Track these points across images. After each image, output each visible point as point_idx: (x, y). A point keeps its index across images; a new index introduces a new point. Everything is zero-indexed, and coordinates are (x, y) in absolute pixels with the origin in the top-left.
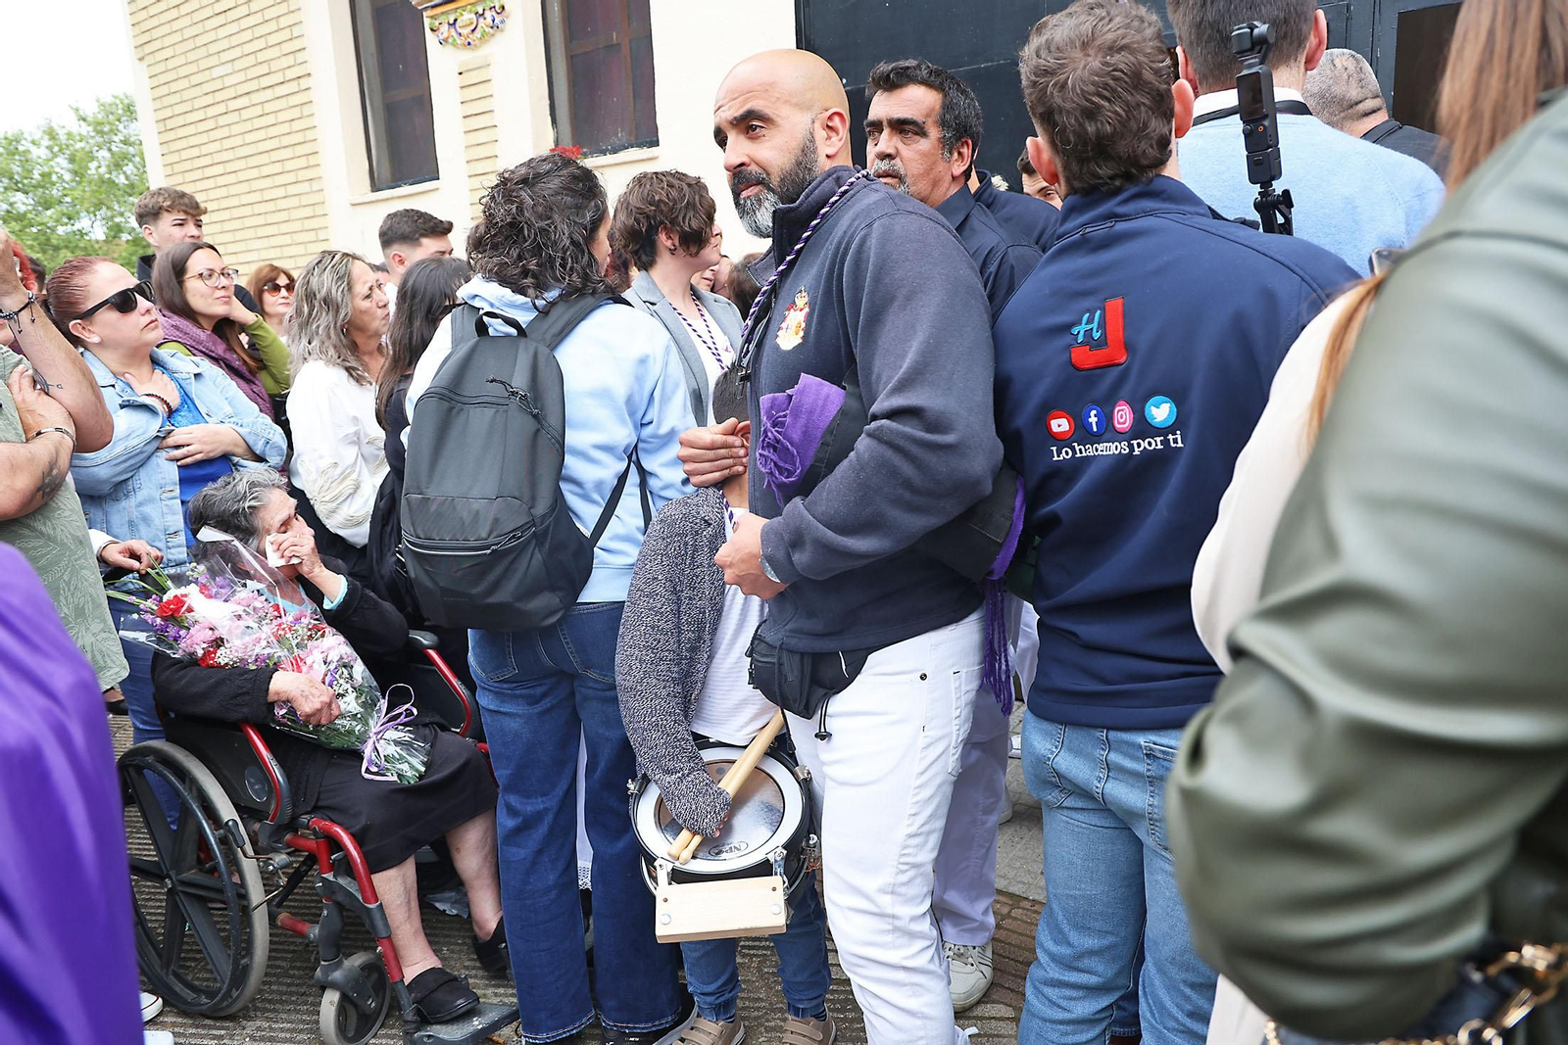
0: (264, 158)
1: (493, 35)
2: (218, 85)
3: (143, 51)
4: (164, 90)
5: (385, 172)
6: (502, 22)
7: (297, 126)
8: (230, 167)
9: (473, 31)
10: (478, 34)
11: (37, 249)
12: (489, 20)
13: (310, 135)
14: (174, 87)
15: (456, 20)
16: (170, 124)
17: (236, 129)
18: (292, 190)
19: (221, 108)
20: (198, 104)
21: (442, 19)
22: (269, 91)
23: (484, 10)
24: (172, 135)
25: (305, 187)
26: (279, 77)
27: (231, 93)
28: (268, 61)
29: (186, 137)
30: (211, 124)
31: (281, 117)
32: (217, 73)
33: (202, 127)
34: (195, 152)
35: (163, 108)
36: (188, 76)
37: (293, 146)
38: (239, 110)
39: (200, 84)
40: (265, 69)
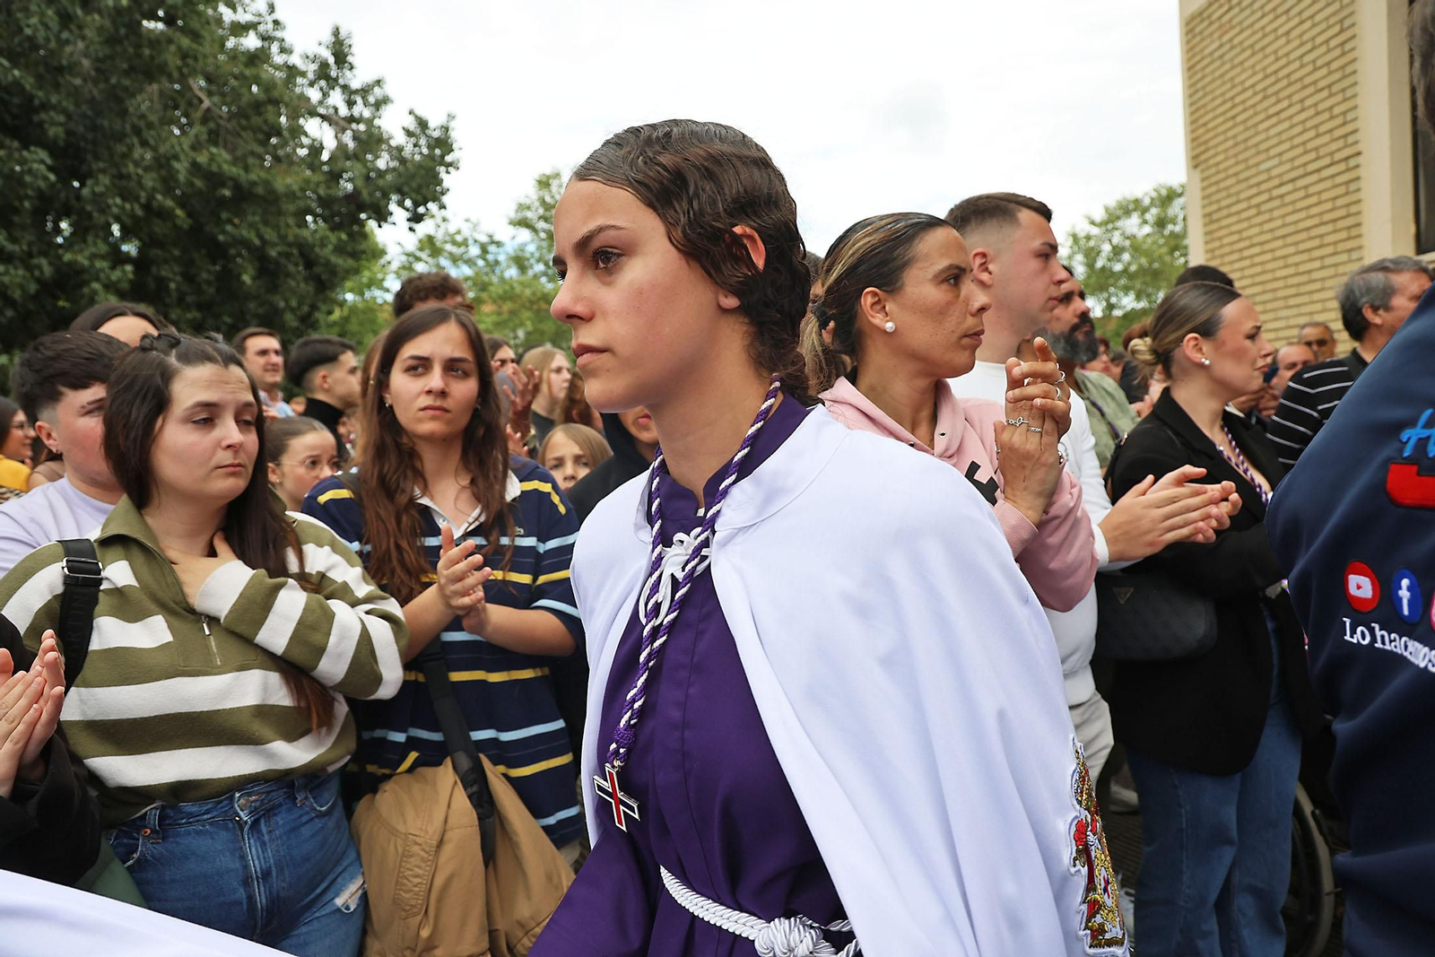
0: (1304, 235)
2: (1264, 177)
3: (1198, 158)
4: (1214, 189)
7: (1341, 202)
8: (1267, 247)
13: (1353, 209)
14: (1224, 185)
16: (1215, 217)
17: (1276, 213)
19: (1265, 197)
20: (1243, 196)
22: (1315, 175)
26: (1327, 161)
27: (1276, 182)
28: (1317, 149)
29: (1228, 226)
30: (1253, 212)
31: (1325, 196)
32: (1263, 167)
33: (1244, 215)
34: (1235, 237)
35: (1211, 204)
36: (1236, 174)
37: (1334, 221)
38: (1282, 196)
39: (1247, 179)
40: (1312, 156)
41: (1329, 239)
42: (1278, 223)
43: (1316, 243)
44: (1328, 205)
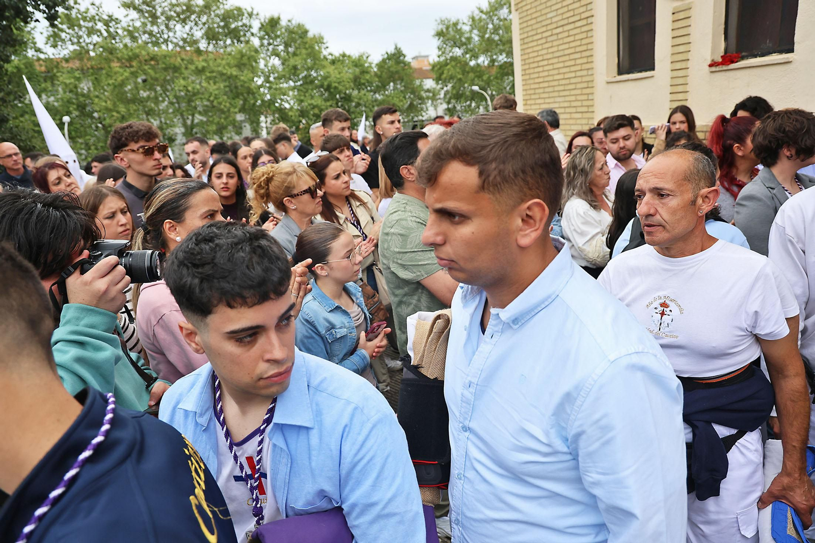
0: (567, 58)
2: (549, 22)
3: (518, 6)
4: (525, 25)
5: (626, 64)
7: (584, 42)
8: (551, 62)
11: (461, 73)
13: (590, 47)
14: (530, 23)
16: (526, 41)
17: (555, 43)
18: (579, 74)
19: (549, 33)
20: (539, 31)
22: (573, 24)
24: (526, 46)
25: (584, 73)
26: (577, 18)
27: (554, 26)
28: (573, 10)
29: (533, 47)
30: (544, 41)
31: (577, 37)
32: (549, 16)
33: (540, 42)
34: (535, 54)
35: (524, 33)
36: (535, 18)
37: (581, 52)
38: (557, 34)
39: (541, 22)
40: (571, 13)
41: (578, 62)
42: (555, 49)
43: (572, 63)
44: (578, 43)
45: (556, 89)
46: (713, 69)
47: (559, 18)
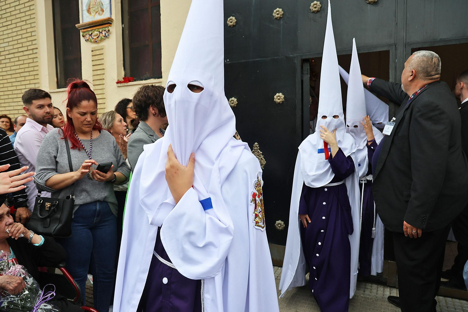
0: (18, 75)
1: (105, 39)
5: (62, 82)
6: (108, 35)
7: (31, 65)
9: (98, 37)
10: (99, 39)
12: (104, 34)
13: (36, 68)
15: (92, 34)
17: (8, 65)
18: (28, 86)
21: (86, 33)
22: (22, 53)
23: (102, 31)
26: (26, 49)
27: (7, 53)
28: (22, 43)
31: (26, 62)
32: (2, 45)
37: (29, 72)
38: (10, 58)
40: (20, 45)
41: (27, 78)
42: (9, 69)
43: (23, 79)
44: (27, 66)
45: (10, 96)
46: (119, 85)
47: (11, 47)
